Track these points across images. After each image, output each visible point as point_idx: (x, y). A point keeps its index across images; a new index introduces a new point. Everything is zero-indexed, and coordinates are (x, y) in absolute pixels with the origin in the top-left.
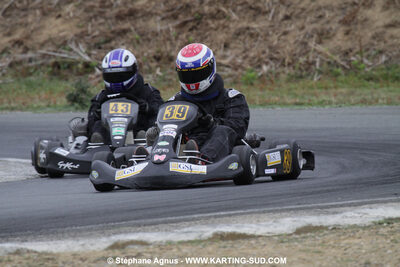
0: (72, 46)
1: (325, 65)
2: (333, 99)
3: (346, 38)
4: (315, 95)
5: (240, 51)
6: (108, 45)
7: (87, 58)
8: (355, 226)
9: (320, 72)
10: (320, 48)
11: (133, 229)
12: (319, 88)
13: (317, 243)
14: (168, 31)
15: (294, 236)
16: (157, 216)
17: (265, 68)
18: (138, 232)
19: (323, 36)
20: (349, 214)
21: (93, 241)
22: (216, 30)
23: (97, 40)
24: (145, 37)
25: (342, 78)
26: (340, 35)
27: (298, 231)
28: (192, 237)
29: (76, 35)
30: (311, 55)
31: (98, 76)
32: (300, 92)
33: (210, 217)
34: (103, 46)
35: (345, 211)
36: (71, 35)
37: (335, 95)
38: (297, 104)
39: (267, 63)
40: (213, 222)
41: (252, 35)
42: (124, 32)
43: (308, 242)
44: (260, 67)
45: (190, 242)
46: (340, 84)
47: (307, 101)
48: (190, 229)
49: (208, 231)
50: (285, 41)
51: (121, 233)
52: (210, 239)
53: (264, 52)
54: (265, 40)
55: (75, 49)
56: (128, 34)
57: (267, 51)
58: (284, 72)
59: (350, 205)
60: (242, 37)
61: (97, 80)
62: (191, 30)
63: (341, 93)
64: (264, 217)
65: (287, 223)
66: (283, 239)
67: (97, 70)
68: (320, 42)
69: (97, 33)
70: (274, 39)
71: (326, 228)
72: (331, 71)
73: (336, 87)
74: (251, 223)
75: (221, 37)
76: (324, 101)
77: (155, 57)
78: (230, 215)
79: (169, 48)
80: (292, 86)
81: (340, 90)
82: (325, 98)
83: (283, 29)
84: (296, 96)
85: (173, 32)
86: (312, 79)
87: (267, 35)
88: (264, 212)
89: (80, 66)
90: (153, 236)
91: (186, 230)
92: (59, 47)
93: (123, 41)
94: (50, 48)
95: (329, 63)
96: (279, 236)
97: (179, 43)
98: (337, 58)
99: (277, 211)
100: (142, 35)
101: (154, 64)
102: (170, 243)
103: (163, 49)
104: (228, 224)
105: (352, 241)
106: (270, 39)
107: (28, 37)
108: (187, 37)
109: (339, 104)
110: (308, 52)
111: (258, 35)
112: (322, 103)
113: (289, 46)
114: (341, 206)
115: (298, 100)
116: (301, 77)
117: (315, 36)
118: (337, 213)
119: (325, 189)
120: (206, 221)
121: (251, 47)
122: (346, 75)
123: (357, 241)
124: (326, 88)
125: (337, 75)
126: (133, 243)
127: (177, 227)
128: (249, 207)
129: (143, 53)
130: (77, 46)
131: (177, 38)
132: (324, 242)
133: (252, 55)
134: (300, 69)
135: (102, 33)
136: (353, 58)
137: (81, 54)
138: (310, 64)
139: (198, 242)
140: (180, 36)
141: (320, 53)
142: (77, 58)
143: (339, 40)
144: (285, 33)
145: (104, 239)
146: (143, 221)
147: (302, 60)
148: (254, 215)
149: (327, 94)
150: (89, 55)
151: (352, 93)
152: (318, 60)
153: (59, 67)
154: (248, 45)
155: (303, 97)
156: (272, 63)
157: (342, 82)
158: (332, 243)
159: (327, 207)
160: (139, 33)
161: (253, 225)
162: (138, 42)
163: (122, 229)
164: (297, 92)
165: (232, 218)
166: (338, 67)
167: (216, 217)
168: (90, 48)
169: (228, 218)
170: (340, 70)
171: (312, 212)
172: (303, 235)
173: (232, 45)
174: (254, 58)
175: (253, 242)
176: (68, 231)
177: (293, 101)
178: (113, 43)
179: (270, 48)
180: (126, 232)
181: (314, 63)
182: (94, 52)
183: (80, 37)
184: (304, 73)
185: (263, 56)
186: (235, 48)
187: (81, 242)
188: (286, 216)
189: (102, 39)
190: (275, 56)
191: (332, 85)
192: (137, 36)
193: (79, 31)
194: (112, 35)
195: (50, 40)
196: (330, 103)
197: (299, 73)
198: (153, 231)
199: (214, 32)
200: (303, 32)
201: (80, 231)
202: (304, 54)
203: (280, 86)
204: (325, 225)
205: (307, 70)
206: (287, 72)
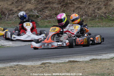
0: (34, 11)
1: (100, 16)
2: (101, 25)
3: (105, 9)
4: (97, 24)
5: (77, 13)
6: (43, 11)
7: (37, 14)
8: (105, 59)
9: (98, 18)
10: (98, 12)
11: (47, 59)
12: (98, 22)
13: (95, 63)
14: (58, 7)
15: (90, 61)
16: (54, 56)
17: (84, 17)
18: (49, 60)
19: (99, 9)
20: (104, 56)
21: (37, 62)
22: (71, 7)
23: (40, 9)
24: (53, 9)
25: (104, 20)
26: (103, 9)
27: (91, 60)
28: (63, 62)
29: (35, 8)
30: (96, 14)
31: (40, 19)
32: (93, 23)
33: (68, 56)
34: (41, 11)
35: (103, 55)
36: (33, 8)
37: (102, 24)
38: (92, 27)
39: (84, 16)
40: (68, 58)
41: (80, 8)
42: (47, 7)
43: (93, 63)
44: (82, 17)
45: (62, 63)
46: (103, 21)
47: (95, 26)
48: (62, 59)
49: (67, 60)
50: (89, 10)
51: (44, 60)
52: (67, 62)
53: (83, 13)
54: (84, 10)
55: (34, 12)
56: (48, 8)
57: (84, 12)
58: (89, 18)
59: (104, 53)
60: (78, 9)
61: (40, 20)
62: (64, 7)
63: (103, 24)
64: (82, 56)
65: (88, 58)
66: (86, 62)
67: (40, 17)
68: (98, 10)
69: (40, 8)
70: (86, 9)
71: (98, 59)
72: (101, 18)
73: (102, 22)
74: (78, 58)
75: (72, 9)
76: (99, 26)
77: (55, 14)
78: (73, 56)
79: (59, 12)
80: (91, 22)
81: (103, 23)
82: (99, 25)
83: (88, 7)
84: (92, 24)
85: (60, 7)
86: (96, 20)
87: (85, 8)
88: (82, 55)
89: (35, 16)
90: (53, 61)
91: (61, 60)
92: (30, 11)
93: (47, 10)
94: (28, 12)
95: (101, 16)
96: (85, 61)
97: (61, 10)
98: (103, 14)
99: (85, 55)
100: (52, 8)
101: (55, 16)
102: (57, 63)
103: (57, 12)
104: (72, 58)
105: (104, 63)
106: (85, 9)
107: (22, 9)
108: (63, 9)
109: (103, 27)
110: (95, 13)
111: (82, 8)
112: (98, 26)
113: (90, 11)
114: (102, 54)
115: (92, 26)
116: (93, 19)
117: (97, 9)
118: (101, 55)
119: (98, 49)
120: (67, 57)
121: (80, 12)
122: (105, 19)
123: (106, 63)
124: (100, 22)
125: (103, 19)
126: (47, 63)
127: (59, 59)
128: (78, 54)
129: (52, 13)
130: (35, 11)
131: (61, 9)
132: (97, 63)
133: (80, 13)
134: (93, 17)
135: (41, 8)
136: (107, 15)
137: (36, 13)
138: (96, 16)
139: (64, 63)
140: (62, 9)
141: (98, 13)
142: (35, 14)
143: (103, 10)
144: (89, 8)
145: (40, 62)
146: (50, 57)
147: (93, 15)
148: (79, 56)
149: (100, 24)
150: (38, 13)
151: (106, 24)
152: (98, 15)
153: (30, 17)
154: (79, 11)
155: (93, 25)
156: (85, 16)
157: (104, 21)
158: (99, 63)
159: (98, 54)
160: (51, 8)
161: (79, 59)
162: (51, 10)
163: (45, 59)
164: (92, 23)
165: (73, 57)
166: (103, 17)
167: (69, 56)
168: (38, 12)
169: (72, 57)
170: (103, 18)
171: (95, 55)
172: (92, 61)
173: (75, 11)
174: (81, 14)
175: (79, 63)
176: (30, 60)
177: (91, 26)
178: (44, 10)
179: (85, 12)
180: (46, 60)
181: (97, 16)
182: (39, 13)
183: (35, 9)
184: (94, 18)
185: (83, 14)
186: (76, 12)
187: (34, 63)
188: (88, 56)
189: (41, 9)
190: (86, 14)
191: (101, 22)
192: (50, 8)
193: (35, 7)
194: (44, 8)
195: (28, 9)
196: (100, 26)
197: (93, 18)
198: (53, 60)
199: (70, 8)
200: (94, 7)
201: (33, 60)
202: (94, 13)
203: (88, 22)
204: (98, 58)
205: (95, 18)
206: (90, 18)
